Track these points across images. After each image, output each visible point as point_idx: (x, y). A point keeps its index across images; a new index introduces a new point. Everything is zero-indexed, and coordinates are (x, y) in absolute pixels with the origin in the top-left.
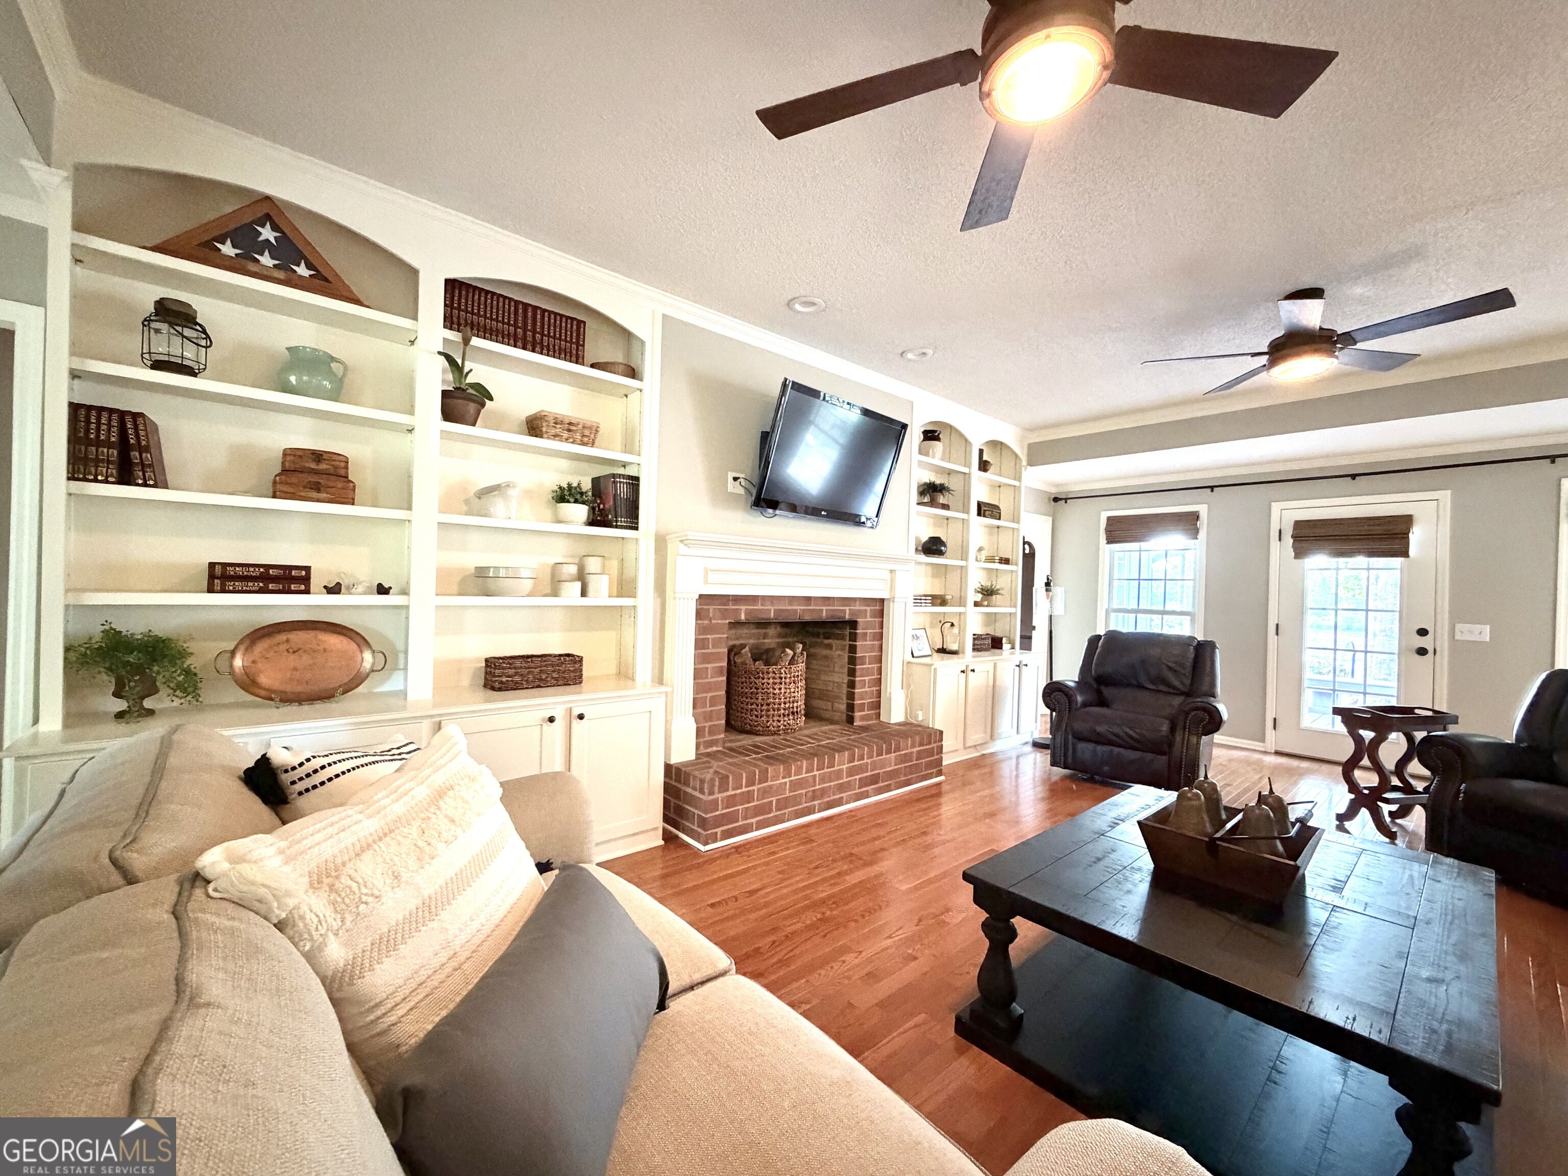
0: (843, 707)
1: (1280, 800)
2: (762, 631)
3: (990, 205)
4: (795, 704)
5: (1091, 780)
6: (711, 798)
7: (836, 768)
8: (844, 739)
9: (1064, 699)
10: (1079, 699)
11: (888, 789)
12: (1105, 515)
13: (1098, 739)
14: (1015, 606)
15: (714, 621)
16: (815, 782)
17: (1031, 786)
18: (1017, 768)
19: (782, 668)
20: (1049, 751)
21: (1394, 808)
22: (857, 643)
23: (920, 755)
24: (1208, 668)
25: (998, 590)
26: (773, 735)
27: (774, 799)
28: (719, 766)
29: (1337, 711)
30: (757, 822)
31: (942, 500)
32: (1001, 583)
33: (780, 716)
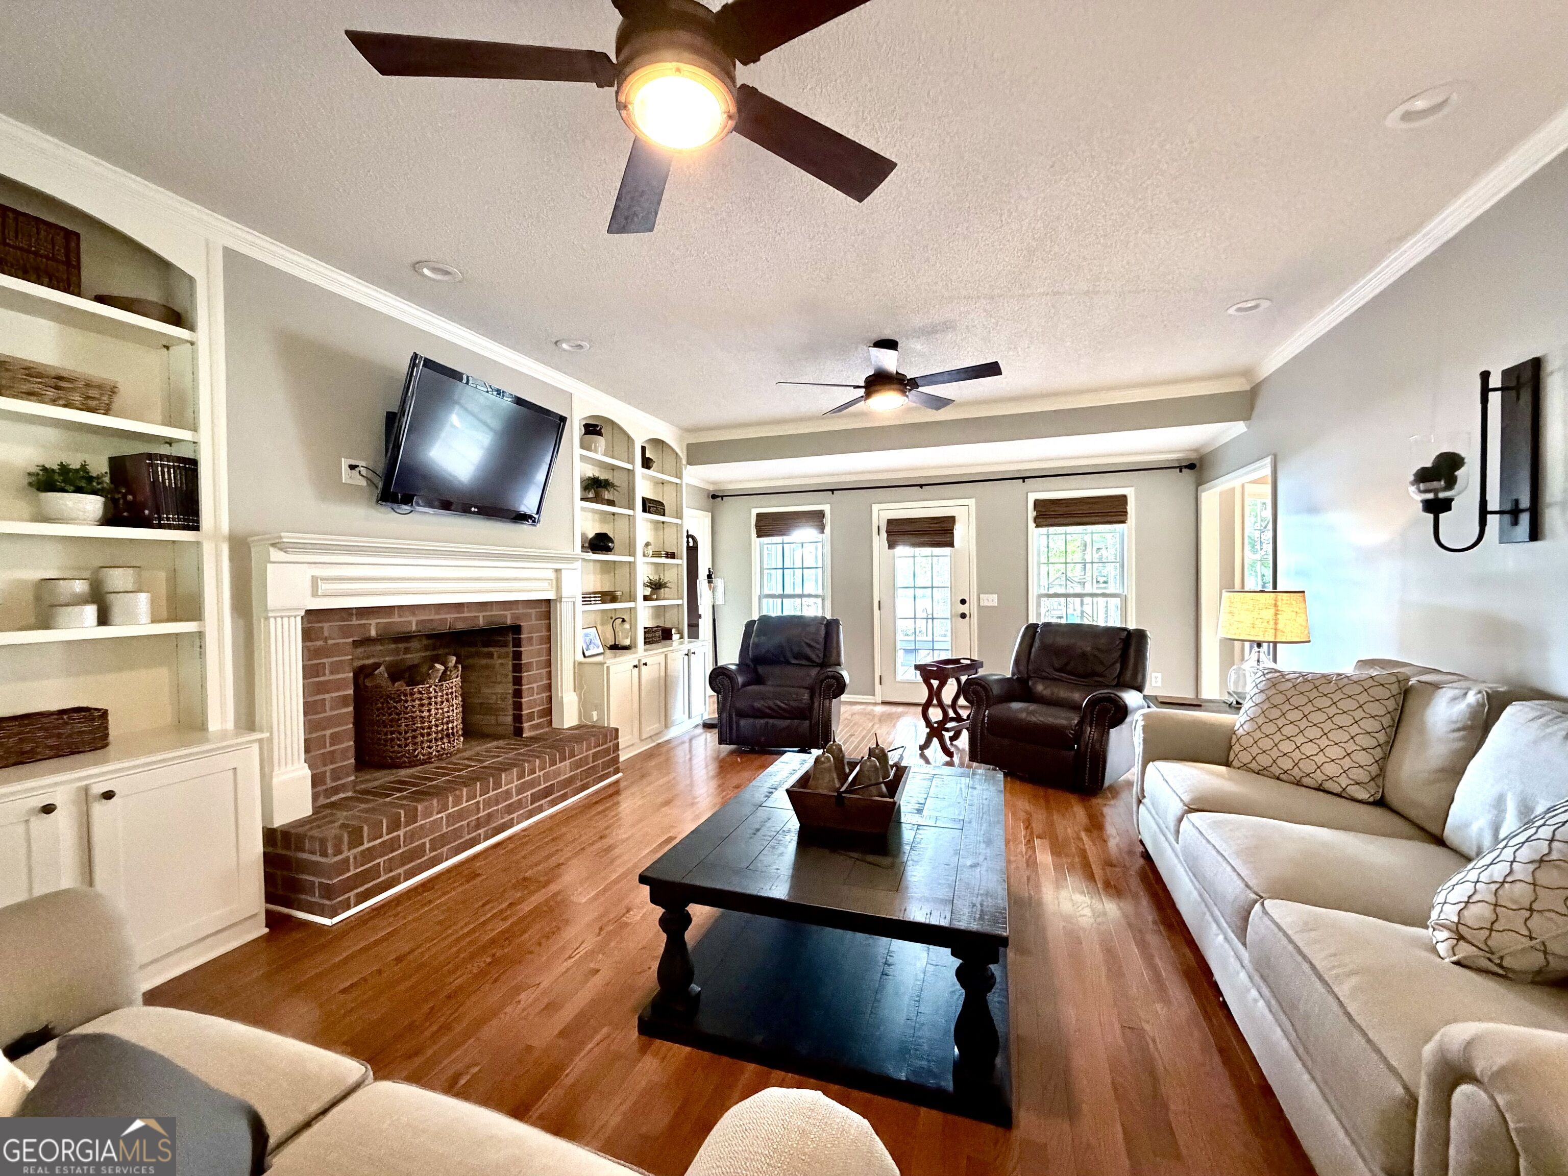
0: (509, 719)
1: (882, 750)
2: (402, 646)
3: (635, 214)
4: (450, 725)
5: (752, 751)
6: (340, 857)
7: (504, 788)
8: (511, 755)
9: (727, 682)
10: (740, 680)
11: (564, 798)
12: (755, 512)
13: (758, 714)
14: (682, 598)
15: (330, 642)
16: (478, 809)
17: (704, 766)
18: (690, 751)
19: (431, 687)
20: (716, 731)
21: (952, 734)
22: (522, 649)
23: (596, 756)
24: (835, 645)
25: (666, 583)
26: (422, 764)
27: (427, 840)
28: (346, 818)
29: (917, 667)
30: (405, 872)
31: (607, 495)
32: (669, 577)
33: (431, 741)
